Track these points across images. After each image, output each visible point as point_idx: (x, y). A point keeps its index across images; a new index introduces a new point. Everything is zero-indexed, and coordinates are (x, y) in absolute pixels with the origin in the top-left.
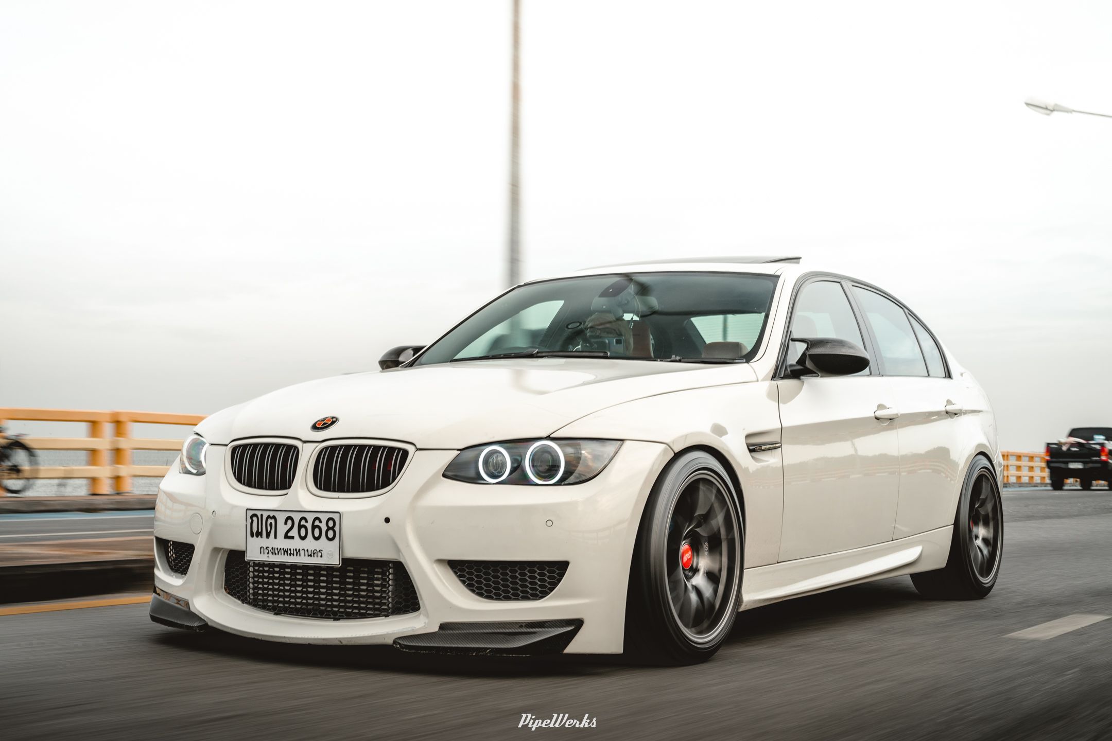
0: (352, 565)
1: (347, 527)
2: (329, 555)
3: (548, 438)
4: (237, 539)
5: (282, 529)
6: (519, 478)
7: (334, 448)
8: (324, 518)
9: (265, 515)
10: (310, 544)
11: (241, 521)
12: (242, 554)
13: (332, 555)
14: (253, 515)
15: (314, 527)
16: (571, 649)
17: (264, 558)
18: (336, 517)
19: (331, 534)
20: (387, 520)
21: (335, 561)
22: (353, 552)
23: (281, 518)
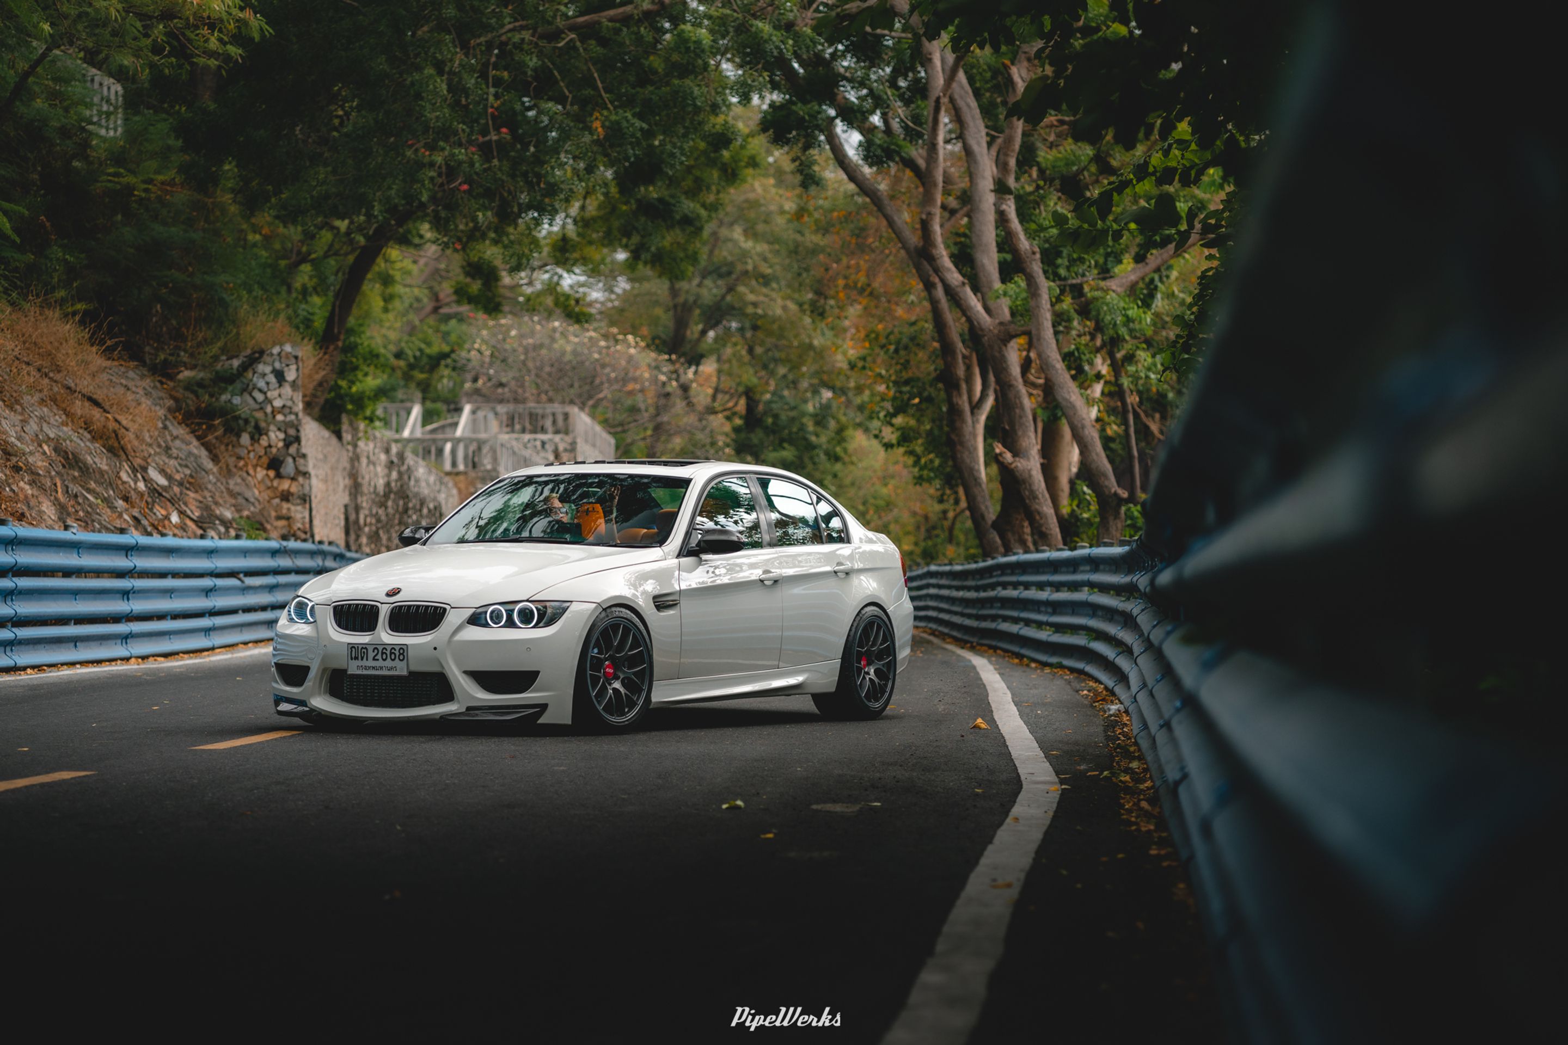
0: (412, 674)
1: (411, 653)
2: (401, 669)
3: (528, 601)
4: (342, 662)
5: (371, 655)
6: (510, 624)
7: (401, 607)
8: (397, 648)
9: (360, 647)
10: (389, 663)
11: (345, 651)
12: (346, 670)
13: (402, 669)
14: (352, 647)
15: (391, 653)
16: (539, 722)
17: (359, 672)
18: (405, 647)
19: (401, 657)
20: (435, 649)
21: (405, 673)
22: (413, 668)
23: (370, 649)
